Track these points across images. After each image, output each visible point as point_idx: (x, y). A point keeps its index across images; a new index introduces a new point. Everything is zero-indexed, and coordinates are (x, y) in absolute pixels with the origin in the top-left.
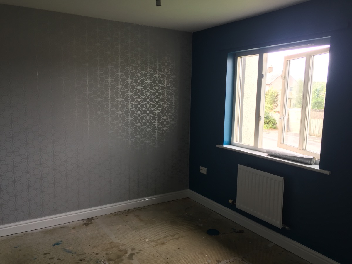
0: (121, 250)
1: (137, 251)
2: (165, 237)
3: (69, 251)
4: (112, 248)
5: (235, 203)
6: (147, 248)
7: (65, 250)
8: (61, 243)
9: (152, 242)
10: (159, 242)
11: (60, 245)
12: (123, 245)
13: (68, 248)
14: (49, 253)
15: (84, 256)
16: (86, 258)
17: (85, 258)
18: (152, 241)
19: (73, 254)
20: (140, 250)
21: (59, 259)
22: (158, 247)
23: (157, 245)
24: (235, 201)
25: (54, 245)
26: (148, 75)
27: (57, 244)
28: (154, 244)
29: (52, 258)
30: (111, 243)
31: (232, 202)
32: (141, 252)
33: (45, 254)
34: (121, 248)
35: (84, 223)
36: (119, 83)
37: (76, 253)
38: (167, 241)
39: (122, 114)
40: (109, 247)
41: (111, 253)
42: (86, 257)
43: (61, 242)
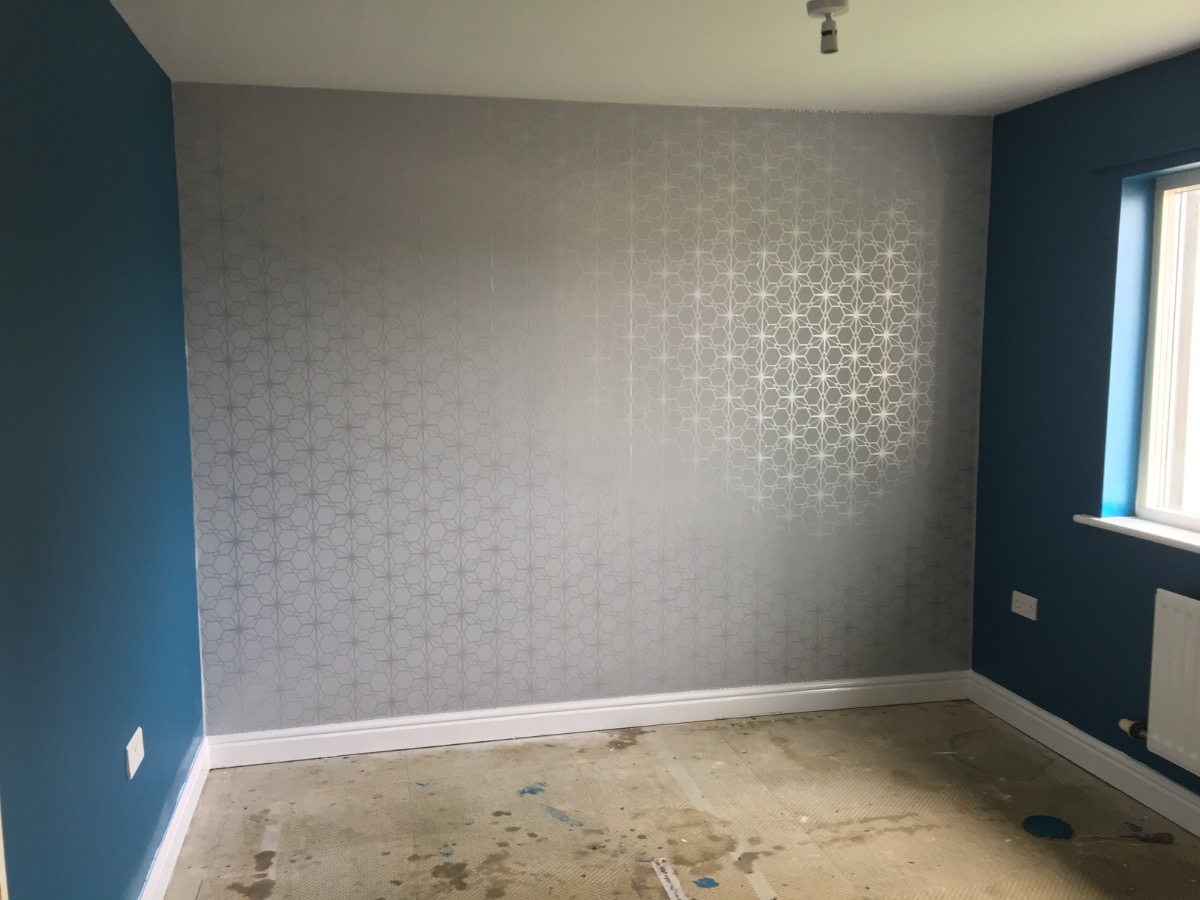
0: (716, 837)
1: (768, 849)
2: (866, 820)
3: (563, 817)
4: (688, 825)
5: (1142, 733)
6: (800, 844)
7: (551, 810)
8: (541, 790)
9: (819, 828)
10: (844, 831)
11: (540, 793)
12: (724, 823)
13: (561, 808)
14: (509, 814)
15: (605, 837)
16: (608, 844)
17: (605, 843)
18: (821, 826)
19: (572, 825)
20: (778, 848)
21: (532, 835)
22: (839, 848)
23: (836, 840)
24: (1141, 724)
25: (523, 792)
26: (827, 274)
27: (532, 791)
28: (826, 834)
29: (514, 829)
30: (686, 811)
31: (1133, 728)
32: (781, 853)
33: (498, 814)
34: (718, 830)
35: (611, 739)
36: (728, 304)
37: (581, 825)
38: (872, 832)
39: (736, 403)
40: (680, 822)
41: (683, 840)
42: (608, 841)
43: (543, 788)
